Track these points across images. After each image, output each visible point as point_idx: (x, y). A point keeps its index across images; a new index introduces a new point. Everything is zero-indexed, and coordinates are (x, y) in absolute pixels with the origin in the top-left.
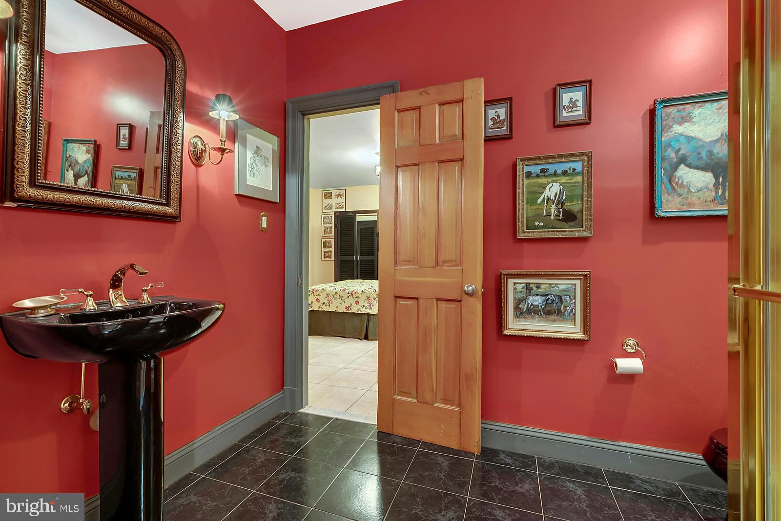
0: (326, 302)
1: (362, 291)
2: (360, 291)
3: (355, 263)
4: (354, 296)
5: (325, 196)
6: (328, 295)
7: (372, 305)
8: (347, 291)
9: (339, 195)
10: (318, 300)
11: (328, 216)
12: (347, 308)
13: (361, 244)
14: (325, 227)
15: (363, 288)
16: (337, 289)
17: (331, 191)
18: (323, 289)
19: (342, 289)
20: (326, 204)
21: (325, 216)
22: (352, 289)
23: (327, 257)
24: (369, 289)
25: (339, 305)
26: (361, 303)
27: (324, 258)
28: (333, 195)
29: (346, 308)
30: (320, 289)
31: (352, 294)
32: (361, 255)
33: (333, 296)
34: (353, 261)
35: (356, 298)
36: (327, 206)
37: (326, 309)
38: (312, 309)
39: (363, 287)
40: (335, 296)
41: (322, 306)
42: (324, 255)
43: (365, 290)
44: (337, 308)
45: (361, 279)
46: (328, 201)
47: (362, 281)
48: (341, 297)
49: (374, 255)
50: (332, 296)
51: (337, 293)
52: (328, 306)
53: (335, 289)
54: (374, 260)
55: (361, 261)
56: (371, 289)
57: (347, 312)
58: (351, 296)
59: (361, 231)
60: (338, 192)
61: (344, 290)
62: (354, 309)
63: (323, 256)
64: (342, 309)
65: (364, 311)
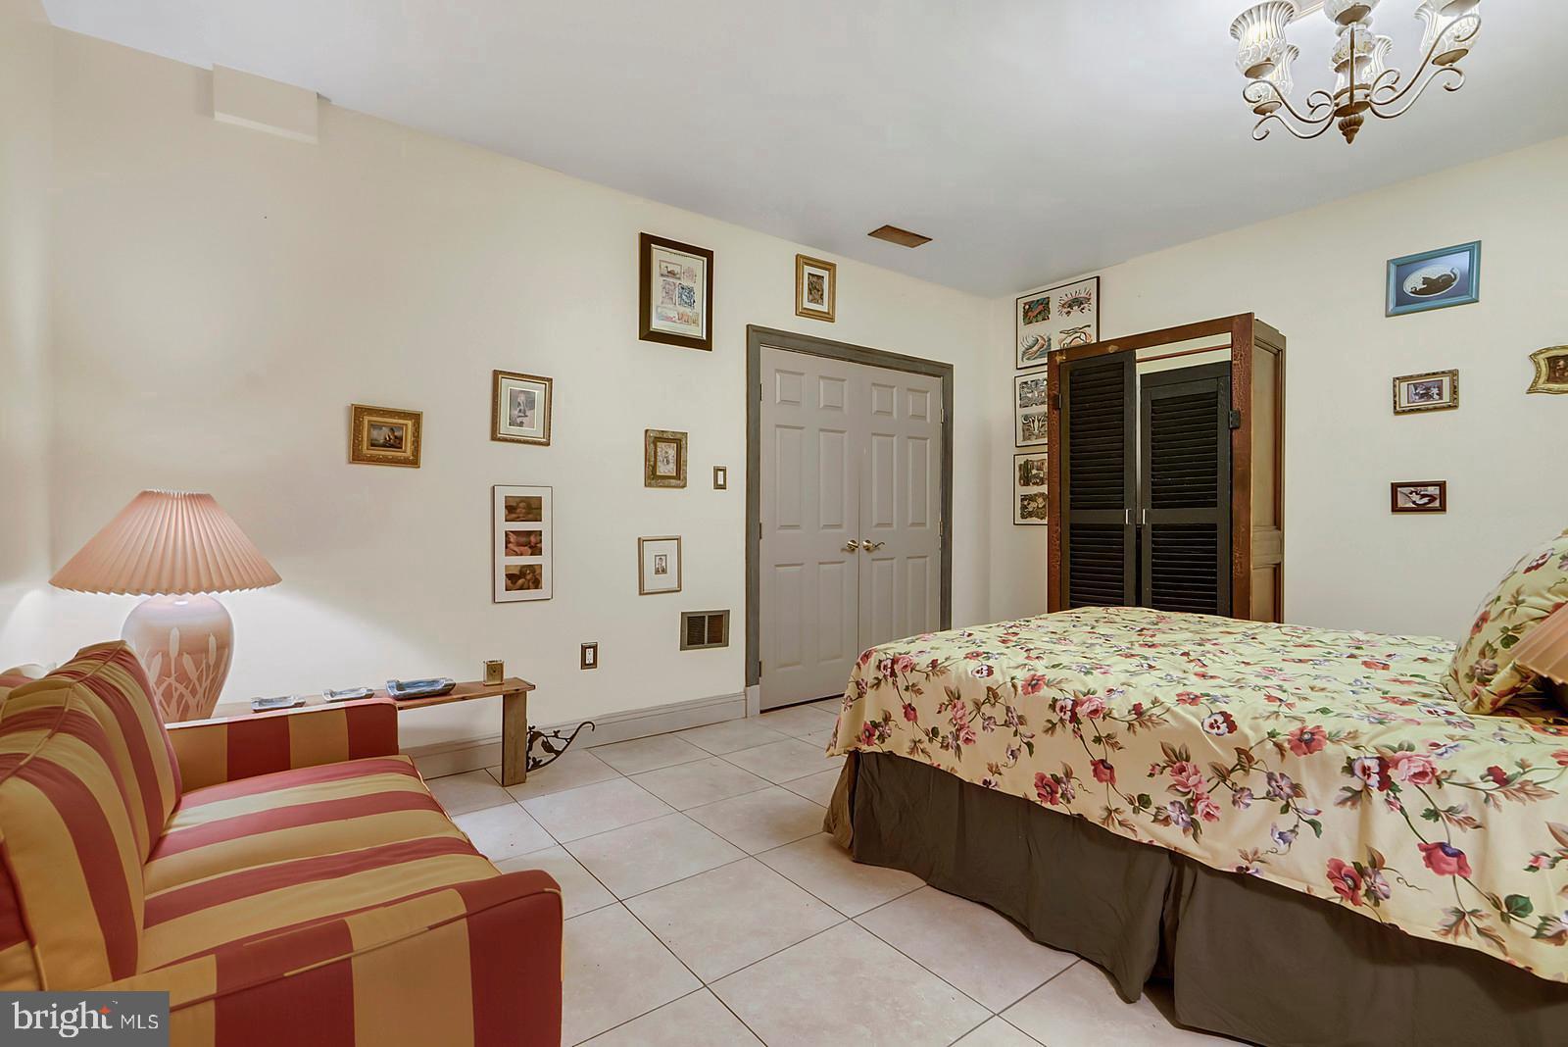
0: (946, 730)
1: (1137, 709)
2: (1120, 707)
3: (1130, 538)
4: (1088, 729)
5: (1026, 313)
6: (954, 697)
7: (1200, 806)
8: (1047, 693)
9: (1077, 302)
10: (910, 711)
11: (1034, 377)
12: (1050, 786)
13: (1157, 462)
14: (1026, 417)
15: (1145, 689)
16: (997, 675)
17: (1044, 295)
18: (934, 664)
19: (1022, 676)
20: (1031, 341)
21: (1024, 379)
22: (1076, 684)
23: (1030, 515)
24: (1182, 699)
25: (1000, 758)
26: (1132, 776)
27: (1023, 517)
28: (1054, 306)
29: (1041, 782)
30: (923, 662)
31: (1074, 718)
32: (1153, 507)
33: (978, 706)
34: (1121, 527)
35: (1098, 740)
36: (1031, 347)
37: (944, 760)
38: (885, 748)
39: (1147, 679)
40: (986, 709)
41: (926, 745)
42: (1024, 507)
43: (1155, 702)
44: (994, 770)
45: (1160, 604)
46: (1039, 329)
47: (1154, 614)
48: (1015, 721)
49: (1214, 504)
50: (970, 707)
51: (996, 696)
52: (951, 751)
53: (990, 672)
54: (1214, 527)
55: (1154, 528)
56: (1194, 700)
57: (1048, 805)
58: (1070, 726)
59: (1157, 410)
60: (1071, 292)
61: (1034, 684)
62: (1089, 801)
63: (1018, 511)
64: (1018, 783)
65: (1144, 829)
